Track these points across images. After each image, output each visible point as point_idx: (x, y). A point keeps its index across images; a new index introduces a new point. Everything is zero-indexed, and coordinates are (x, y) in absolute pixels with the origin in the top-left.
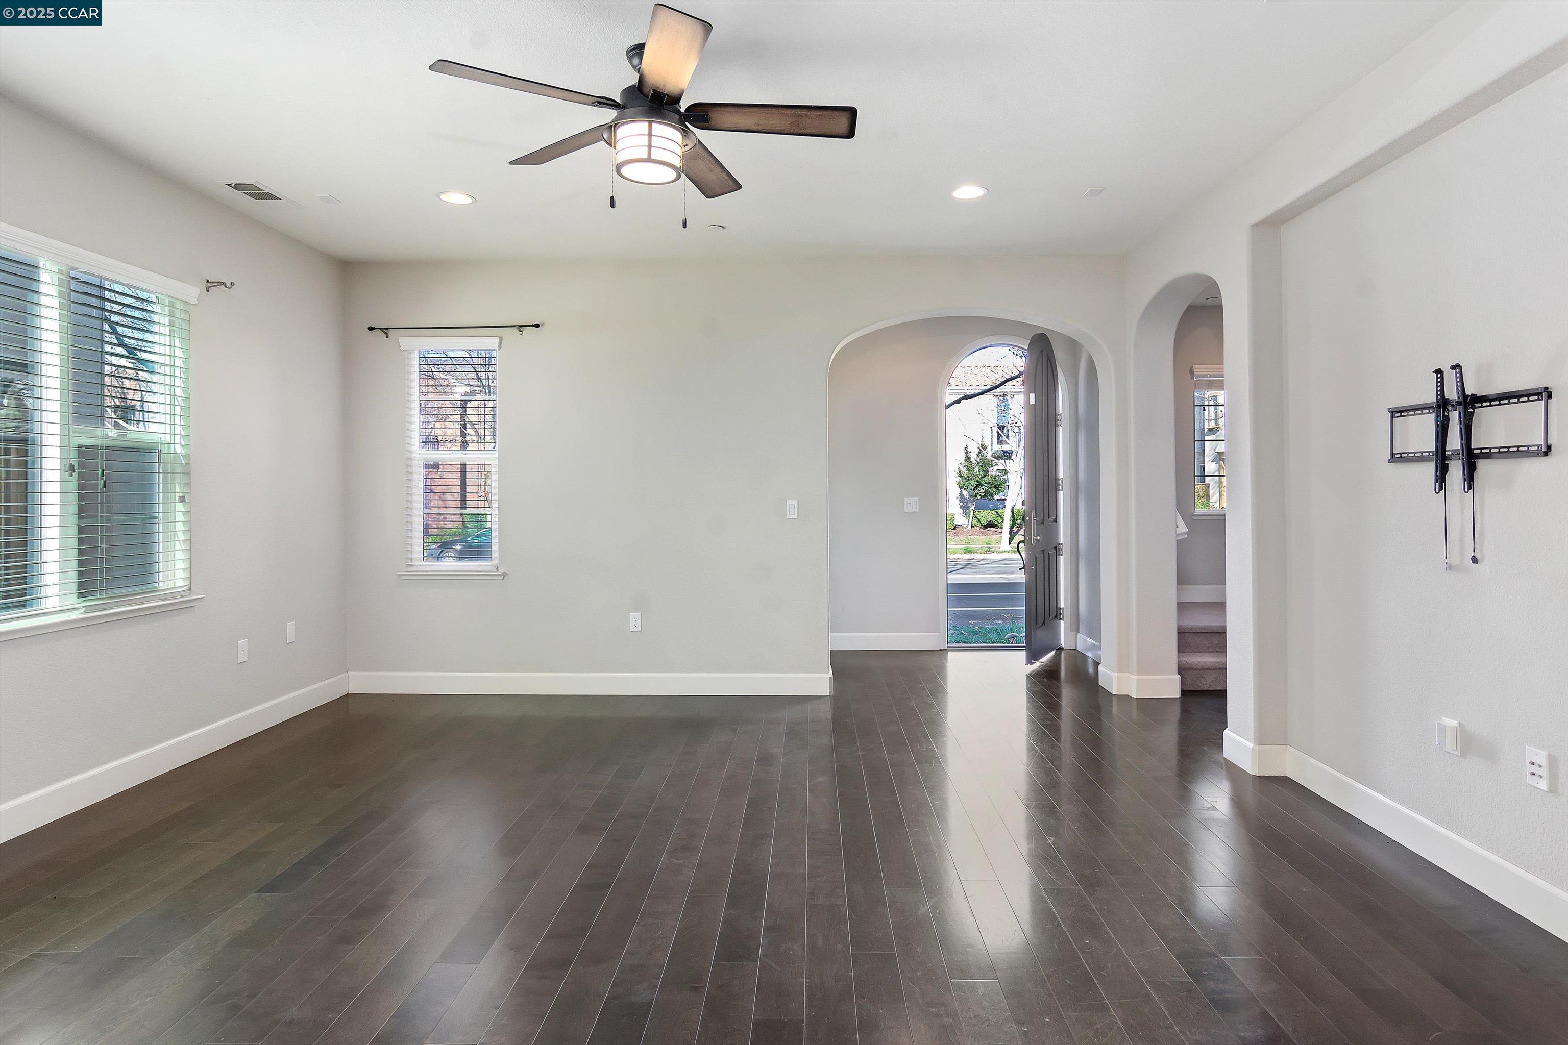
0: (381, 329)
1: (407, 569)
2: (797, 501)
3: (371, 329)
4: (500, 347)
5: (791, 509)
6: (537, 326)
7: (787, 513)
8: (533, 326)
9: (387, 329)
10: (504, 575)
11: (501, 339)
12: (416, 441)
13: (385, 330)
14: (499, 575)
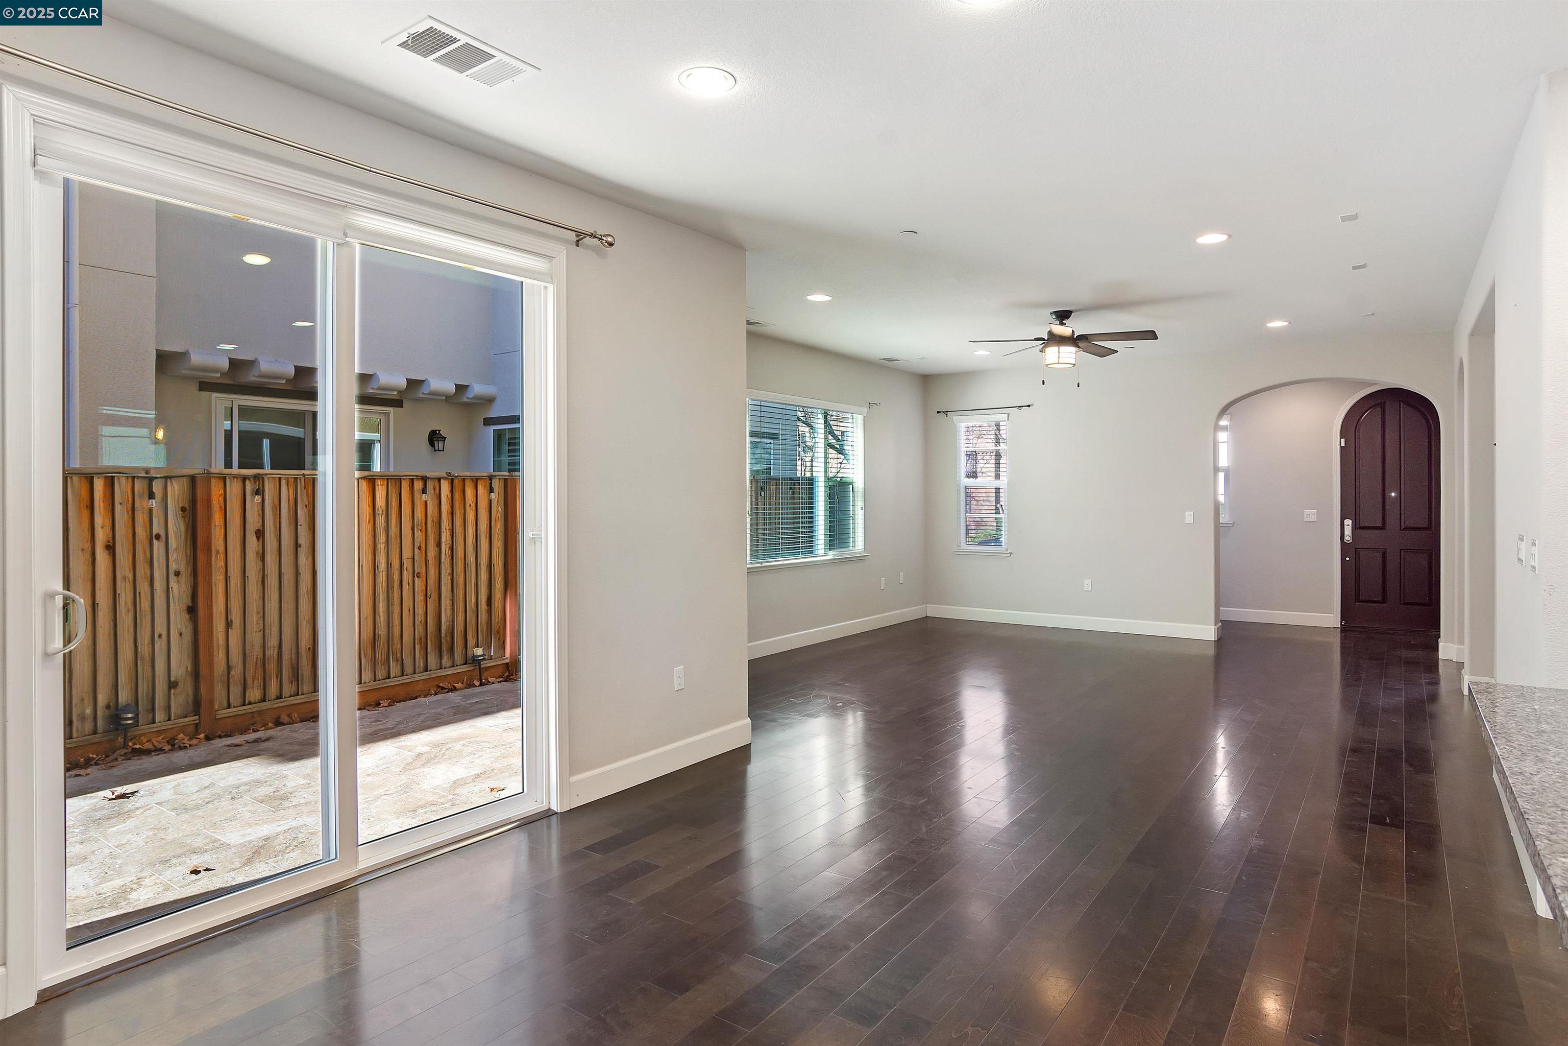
0: (943, 412)
1: (958, 548)
2: (1192, 512)
3: (938, 412)
4: (1008, 420)
5: (1189, 517)
6: (1029, 406)
7: (1186, 520)
8: (1027, 406)
9: (947, 412)
10: (1011, 553)
11: (1009, 414)
12: (963, 474)
13: (946, 413)
14: (1007, 553)
